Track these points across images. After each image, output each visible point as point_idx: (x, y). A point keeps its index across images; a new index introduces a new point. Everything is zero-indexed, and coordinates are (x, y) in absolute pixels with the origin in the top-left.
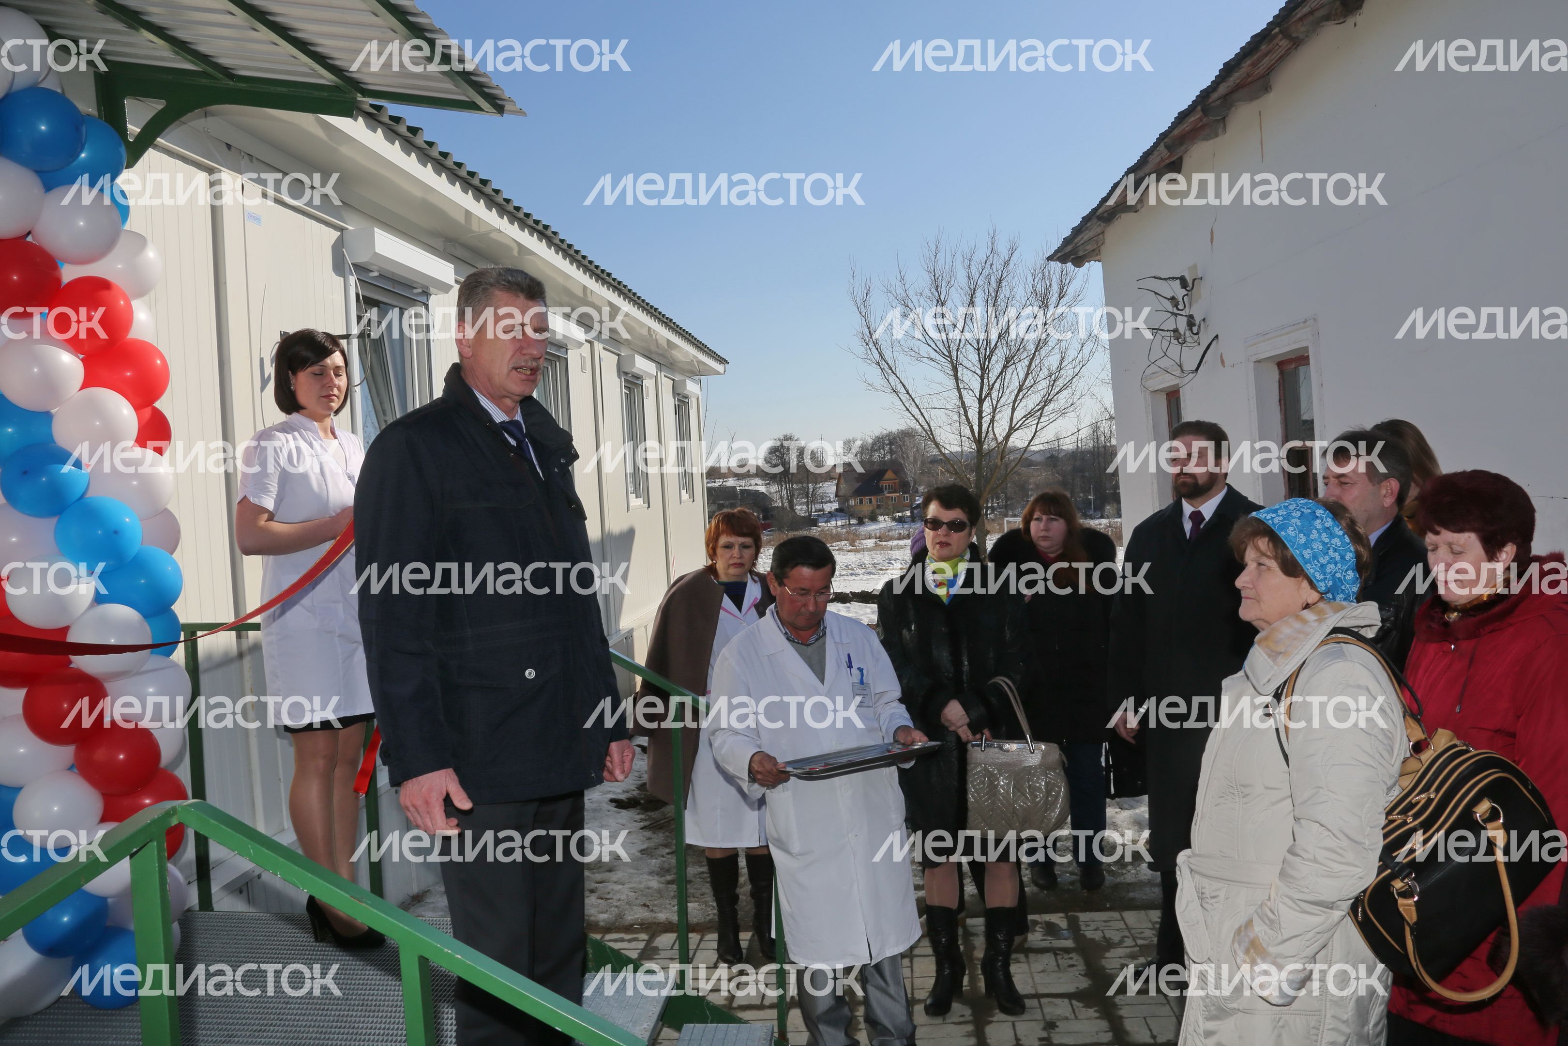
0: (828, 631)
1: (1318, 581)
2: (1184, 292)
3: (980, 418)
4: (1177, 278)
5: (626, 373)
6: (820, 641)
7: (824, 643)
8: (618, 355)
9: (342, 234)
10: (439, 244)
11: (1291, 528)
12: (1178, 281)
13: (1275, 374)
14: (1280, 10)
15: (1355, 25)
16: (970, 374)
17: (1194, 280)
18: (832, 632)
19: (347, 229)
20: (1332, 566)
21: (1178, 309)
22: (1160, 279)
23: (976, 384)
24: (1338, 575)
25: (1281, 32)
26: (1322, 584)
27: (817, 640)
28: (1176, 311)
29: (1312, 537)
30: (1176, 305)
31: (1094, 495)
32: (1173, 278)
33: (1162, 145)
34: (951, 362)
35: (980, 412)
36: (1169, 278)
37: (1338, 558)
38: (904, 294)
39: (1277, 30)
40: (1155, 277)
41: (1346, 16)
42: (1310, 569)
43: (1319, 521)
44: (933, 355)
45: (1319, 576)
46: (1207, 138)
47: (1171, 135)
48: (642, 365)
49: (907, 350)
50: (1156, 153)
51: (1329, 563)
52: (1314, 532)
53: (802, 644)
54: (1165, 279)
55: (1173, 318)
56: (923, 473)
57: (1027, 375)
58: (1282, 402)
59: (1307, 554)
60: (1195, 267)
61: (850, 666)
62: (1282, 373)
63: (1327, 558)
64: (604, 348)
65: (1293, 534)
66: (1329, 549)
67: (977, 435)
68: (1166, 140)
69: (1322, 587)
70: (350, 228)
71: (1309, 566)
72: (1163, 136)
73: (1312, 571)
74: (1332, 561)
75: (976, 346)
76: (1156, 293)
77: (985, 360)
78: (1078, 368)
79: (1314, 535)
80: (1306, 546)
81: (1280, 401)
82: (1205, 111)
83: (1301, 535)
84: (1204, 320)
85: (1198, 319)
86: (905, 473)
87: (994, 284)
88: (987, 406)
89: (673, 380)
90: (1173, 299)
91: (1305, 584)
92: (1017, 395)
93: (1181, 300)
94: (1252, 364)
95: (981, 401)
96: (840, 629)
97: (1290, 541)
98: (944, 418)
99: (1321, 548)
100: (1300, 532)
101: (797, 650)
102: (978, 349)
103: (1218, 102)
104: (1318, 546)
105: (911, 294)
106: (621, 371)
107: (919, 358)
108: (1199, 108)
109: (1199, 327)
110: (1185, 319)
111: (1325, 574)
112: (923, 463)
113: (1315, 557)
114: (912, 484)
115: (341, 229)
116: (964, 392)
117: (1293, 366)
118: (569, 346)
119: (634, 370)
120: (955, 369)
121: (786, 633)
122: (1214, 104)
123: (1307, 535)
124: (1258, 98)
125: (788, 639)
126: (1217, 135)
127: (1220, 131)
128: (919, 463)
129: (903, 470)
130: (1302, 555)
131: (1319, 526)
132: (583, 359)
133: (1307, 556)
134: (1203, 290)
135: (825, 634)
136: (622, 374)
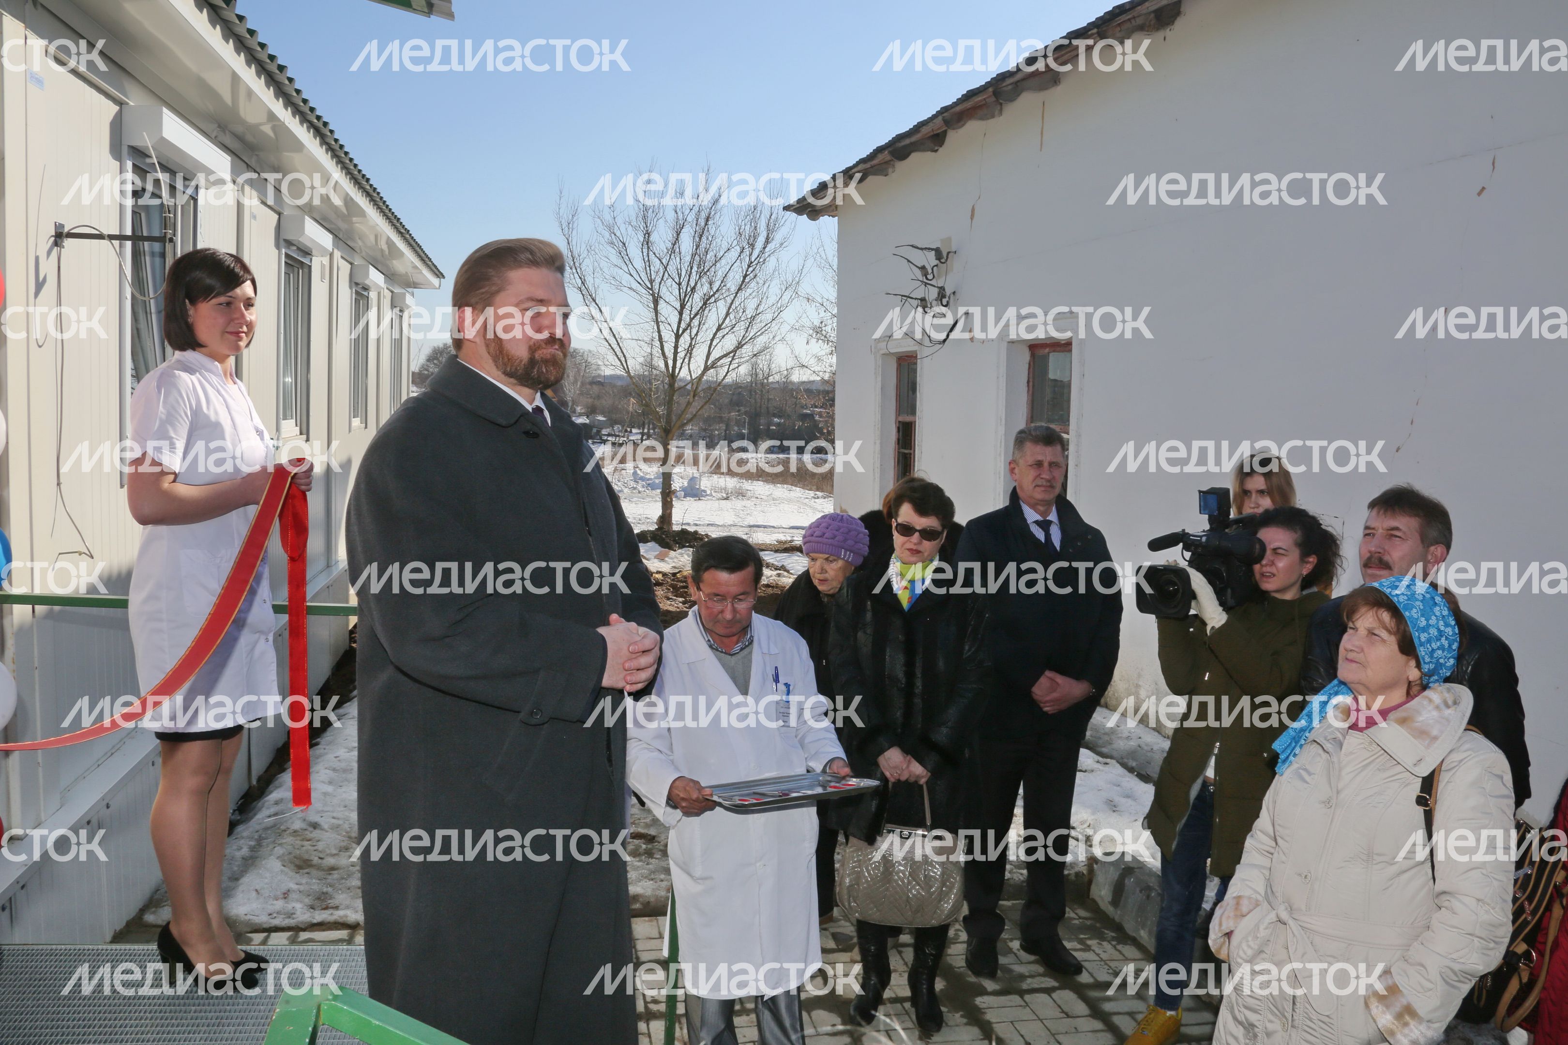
0: (755, 639)
1: (1425, 663)
2: (936, 262)
3: (676, 353)
4: (932, 249)
5: (357, 284)
6: (746, 651)
7: (751, 653)
8: (351, 264)
9: (121, 110)
10: (211, 128)
11: (1414, 610)
12: (933, 252)
13: (1026, 356)
14: (1105, 13)
15: (1165, 39)
16: (670, 308)
17: (948, 253)
18: (760, 644)
19: (127, 104)
20: (1440, 652)
21: (927, 279)
22: (917, 248)
23: (674, 319)
24: (1442, 661)
25: (1098, 33)
26: (1427, 666)
27: (742, 649)
28: (925, 280)
29: (1431, 622)
30: (925, 275)
31: (749, 429)
32: (929, 249)
33: (940, 118)
34: (653, 295)
35: (676, 347)
36: (926, 249)
37: (1447, 646)
38: (611, 221)
39: (1095, 30)
40: (912, 246)
41: (1158, 29)
42: (1422, 651)
43: (1438, 608)
44: (635, 285)
45: (1427, 659)
46: (982, 119)
47: (953, 110)
48: (375, 277)
49: (607, 277)
50: (931, 124)
51: (1438, 648)
52: (1433, 618)
53: (725, 653)
54: (922, 249)
55: (923, 286)
56: (581, 394)
57: (728, 314)
58: (1031, 384)
59: (1424, 637)
60: (949, 239)
61: (776, 680)
62: (1033, 355)
63: (1438, 644)
64: (342, 257)
65: (1415, 616)
66: (1442, 636)
67: (671, 369)
68: (945, 114)
69: (1426, 668)
70: (131, 104)
71: (1422, 649)
72: (945, 109)
73: (1423, 654)
74: (1442, 648)
75: (677, 280)
76: (909, 261)
77: (685, 296)
78: (776, 314)
79: (1433, 621)
80: (1424, 629)
81: (1028, 382)
82: (996, 94)
83: (1423, 619)
84: (954, 293)
85: (948, 292)
86: (564, 392)
87: (702, 222)
88: (685, 340)
89: (392, 292)
90: (923, 268)
91: (1413, 663)
92: (715, 334)
93: (930, 271)
94: (1006, 344)
95: (678, 336)
96: (769, 638)
97: (1412, 622)
98: (637, 349)
99: (1436, 633)
100: (1422, 615)
101: (720, 660)
102: (679, 284)
103: (1010, 87)
104: (1433, 632)
105: (619, 220)
106: (354, 282)
107: (619, 286)
108: (991, 89)
109: (949, 297)
110: (936, 290)
111: (1432, 657)
112: (583, 384)
113: (1429, 641)
114: (570, 404)
115: (120, 103)
116: (662, 327)
117: (1047, 350)
118: (314, 253)
119: (367, 282)
120: (656, 302)
121: (709, 640)
122: (1005, 89)
123: (1427, 620)
124: (1046, 89)
125: (711, 646)
126: (993, 117)
127: (997, 113)
128: (579, 383)
129: (562, 388)
130: (1420, 637)
131: (1438, 614)
132: (323, 266)
133: (1423, 639)
134: (956, 263)
135: (751, 642)
136: (353, 284)
